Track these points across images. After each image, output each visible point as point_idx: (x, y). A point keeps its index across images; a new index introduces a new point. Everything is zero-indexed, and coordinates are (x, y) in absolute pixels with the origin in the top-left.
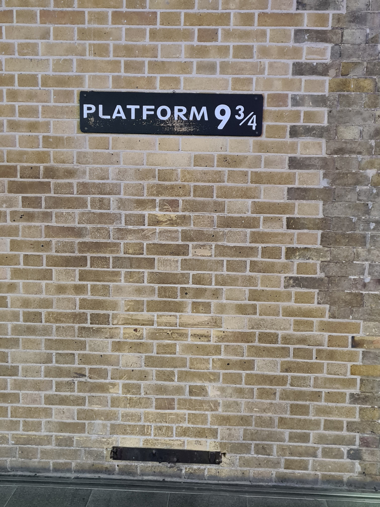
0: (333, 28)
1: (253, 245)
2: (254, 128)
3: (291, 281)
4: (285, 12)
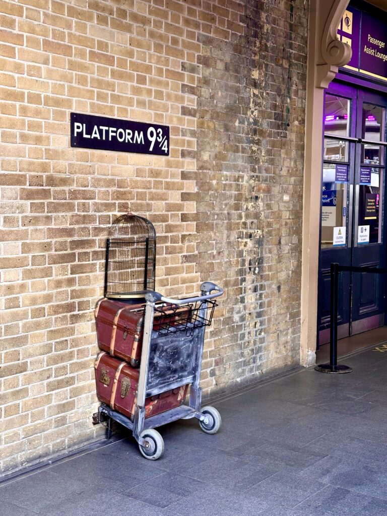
0: (197, 86)
1: (166, 234)
3: (184, 259)
4: (177, 70)
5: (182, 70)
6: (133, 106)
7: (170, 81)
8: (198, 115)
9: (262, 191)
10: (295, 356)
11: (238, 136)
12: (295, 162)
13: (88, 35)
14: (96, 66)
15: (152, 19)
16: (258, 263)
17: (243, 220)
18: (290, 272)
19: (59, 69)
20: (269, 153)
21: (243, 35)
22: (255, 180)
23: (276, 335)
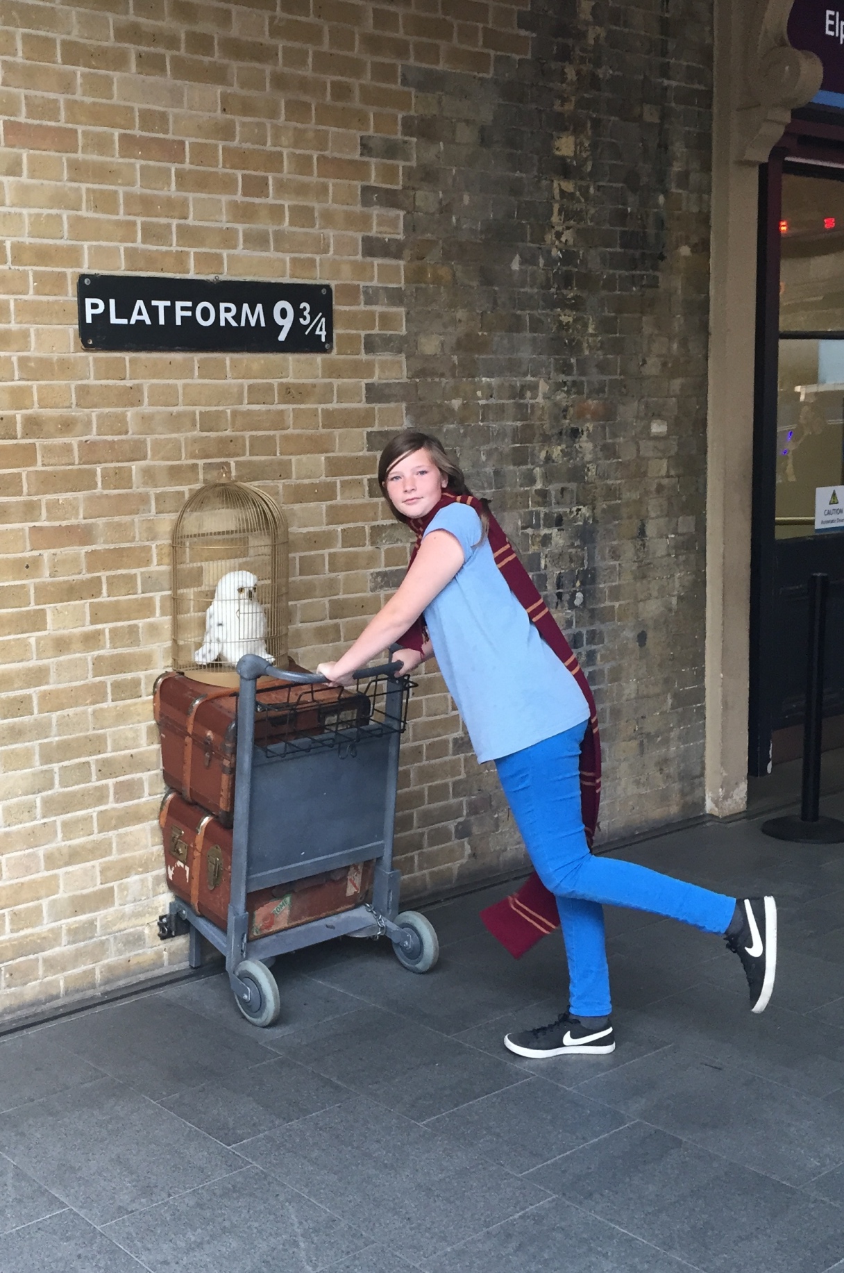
0: (405, 188)
1: (332, 527)
2: (323, 340)
3: (379, 579)
4: (348, 157)
5: (362, 154)
6: (235, 247)
7: (331, 183)
8: (407, 253)
9: (588, 416)
10: (693, 790)
11: (519, 293)
12: (684, 343)
13: (116, 100)
14: (138, 166)
15: (280, 46)
16: (583, 583)
17: (539, 486)
18: (674, 601)
19: (46, 182)
20: (606, 326)
21: (529, 57)
22: (568, 392)
23: (634, 744)
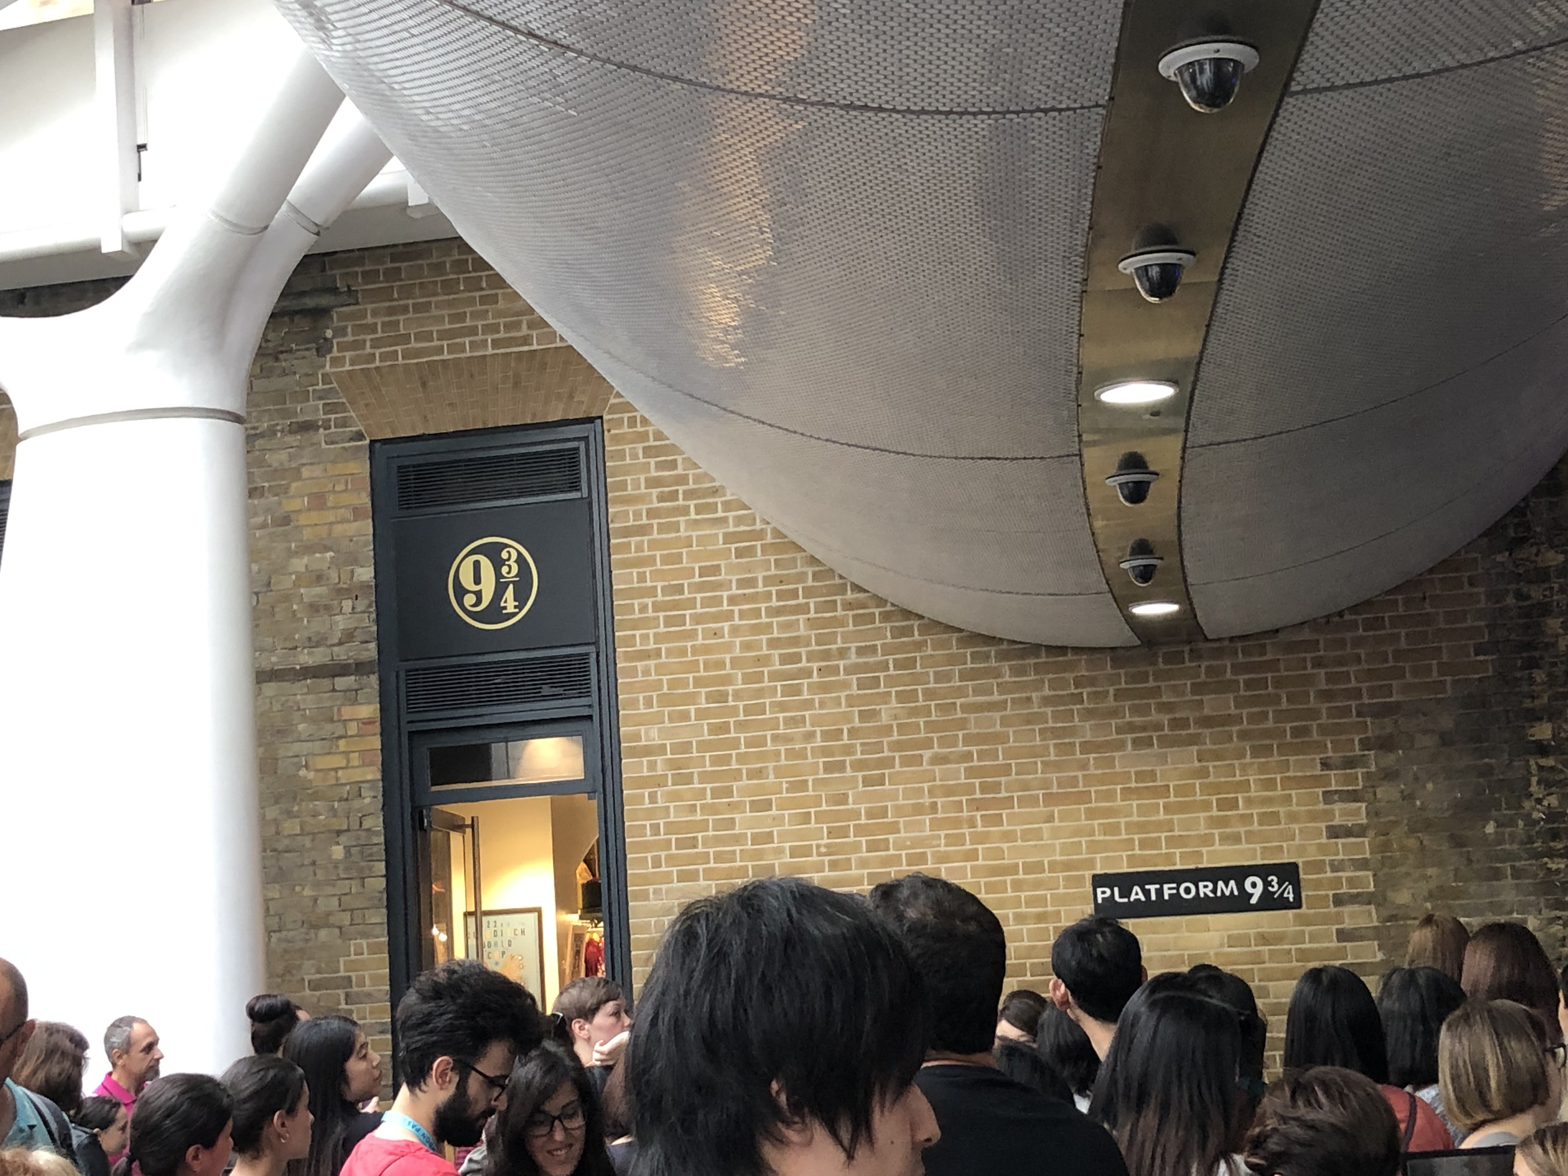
0: (1364, 787)
2: (1291, 900)
4: (1309, 774)
5: (1322, 770)
6: (1213, 845)
7: (1294, 793)
8: (1371, 832)
11: (1496, 850)
13: (1118, 769)
14: (1134, 805)
15: (1245, 713)
19: (1070, 823)
